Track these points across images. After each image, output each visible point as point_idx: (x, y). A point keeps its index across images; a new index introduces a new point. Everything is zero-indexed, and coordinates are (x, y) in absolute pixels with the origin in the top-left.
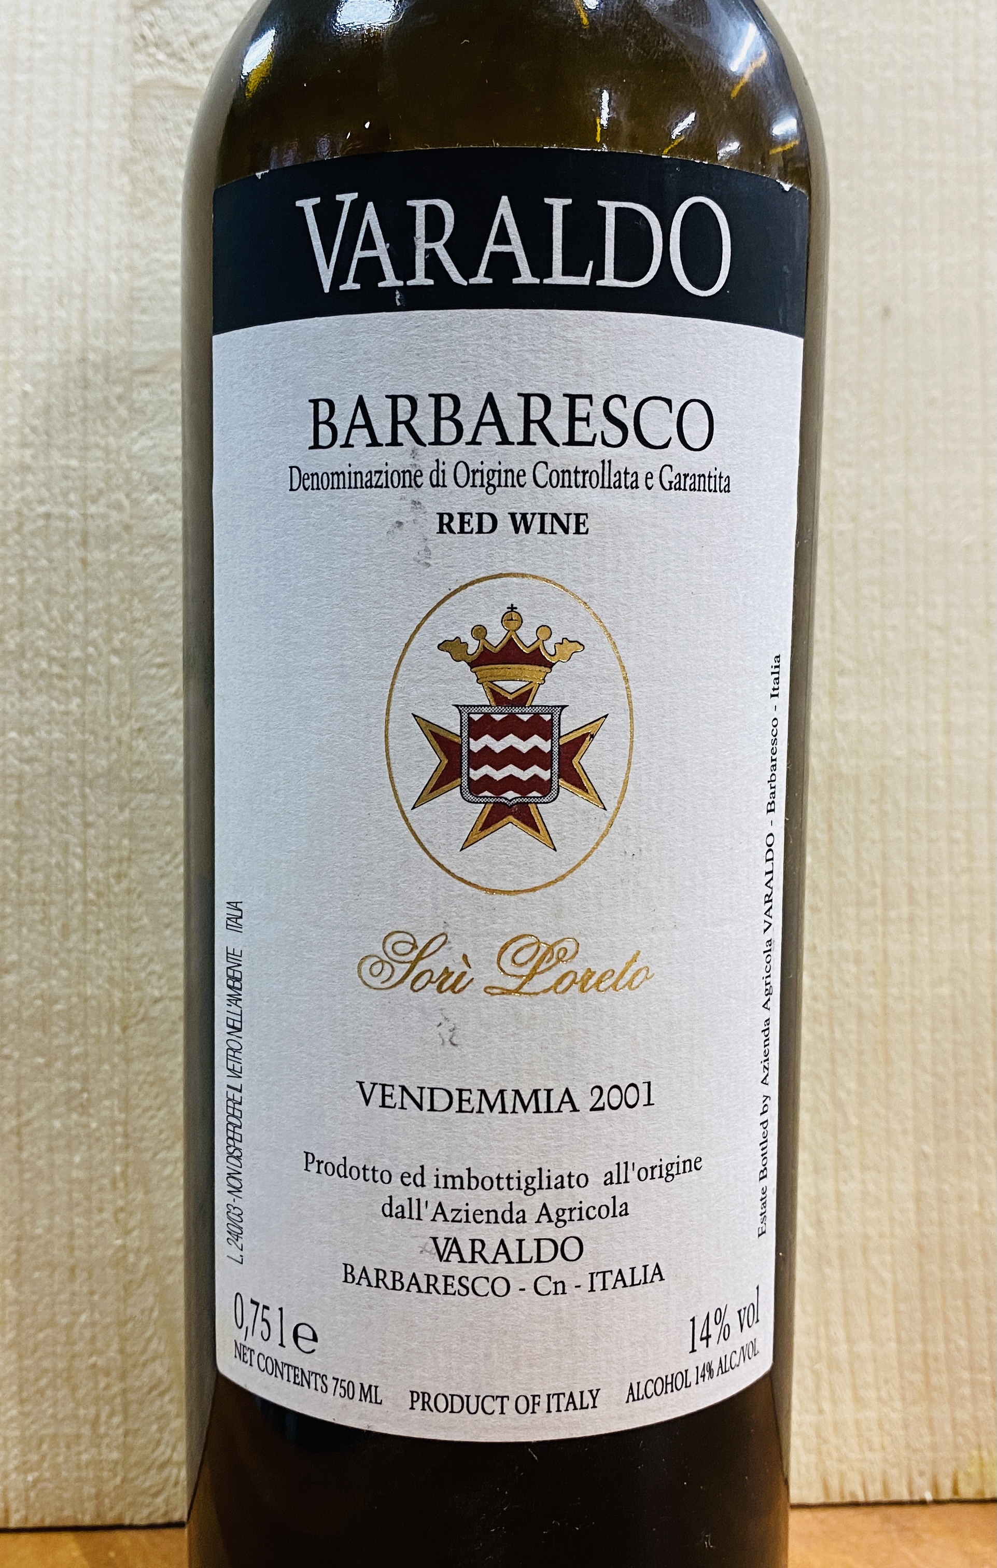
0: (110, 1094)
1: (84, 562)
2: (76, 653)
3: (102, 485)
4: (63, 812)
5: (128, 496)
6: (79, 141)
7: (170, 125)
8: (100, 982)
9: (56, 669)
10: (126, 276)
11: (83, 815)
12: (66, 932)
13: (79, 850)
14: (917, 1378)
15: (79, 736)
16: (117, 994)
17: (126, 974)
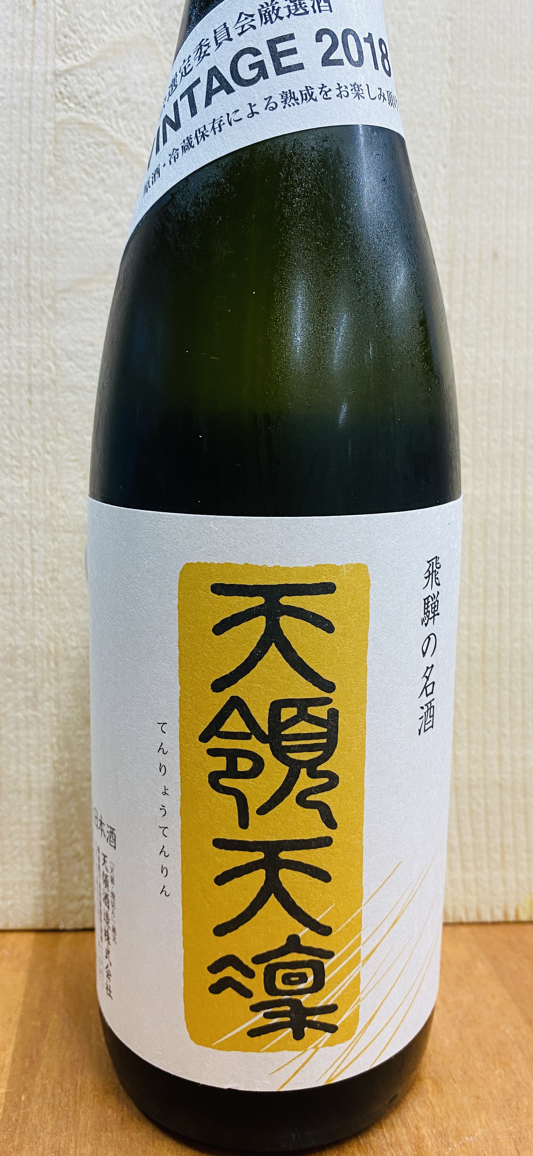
0: (50, 699)
1: (30, 402)
2: (27, 454)
3: (39, 357)
4: (20, 543)
5: (54, 364)
6: (25, 156)
7: (77, 146)
8: (43, 638)
9: (15, 463)
10: (52, 236)
11: (31, 545)
12: (23, 609)
13: (30, 565)
14: (497, 857)
15: (28, 501)
16: (52, 646)
17: (57, 634)
